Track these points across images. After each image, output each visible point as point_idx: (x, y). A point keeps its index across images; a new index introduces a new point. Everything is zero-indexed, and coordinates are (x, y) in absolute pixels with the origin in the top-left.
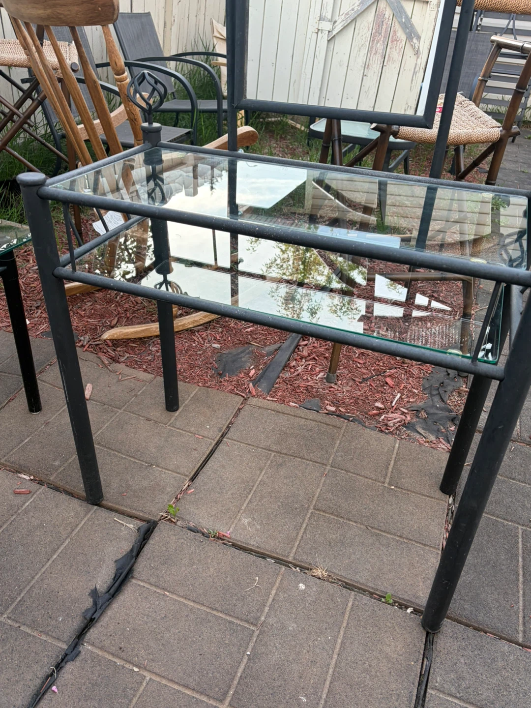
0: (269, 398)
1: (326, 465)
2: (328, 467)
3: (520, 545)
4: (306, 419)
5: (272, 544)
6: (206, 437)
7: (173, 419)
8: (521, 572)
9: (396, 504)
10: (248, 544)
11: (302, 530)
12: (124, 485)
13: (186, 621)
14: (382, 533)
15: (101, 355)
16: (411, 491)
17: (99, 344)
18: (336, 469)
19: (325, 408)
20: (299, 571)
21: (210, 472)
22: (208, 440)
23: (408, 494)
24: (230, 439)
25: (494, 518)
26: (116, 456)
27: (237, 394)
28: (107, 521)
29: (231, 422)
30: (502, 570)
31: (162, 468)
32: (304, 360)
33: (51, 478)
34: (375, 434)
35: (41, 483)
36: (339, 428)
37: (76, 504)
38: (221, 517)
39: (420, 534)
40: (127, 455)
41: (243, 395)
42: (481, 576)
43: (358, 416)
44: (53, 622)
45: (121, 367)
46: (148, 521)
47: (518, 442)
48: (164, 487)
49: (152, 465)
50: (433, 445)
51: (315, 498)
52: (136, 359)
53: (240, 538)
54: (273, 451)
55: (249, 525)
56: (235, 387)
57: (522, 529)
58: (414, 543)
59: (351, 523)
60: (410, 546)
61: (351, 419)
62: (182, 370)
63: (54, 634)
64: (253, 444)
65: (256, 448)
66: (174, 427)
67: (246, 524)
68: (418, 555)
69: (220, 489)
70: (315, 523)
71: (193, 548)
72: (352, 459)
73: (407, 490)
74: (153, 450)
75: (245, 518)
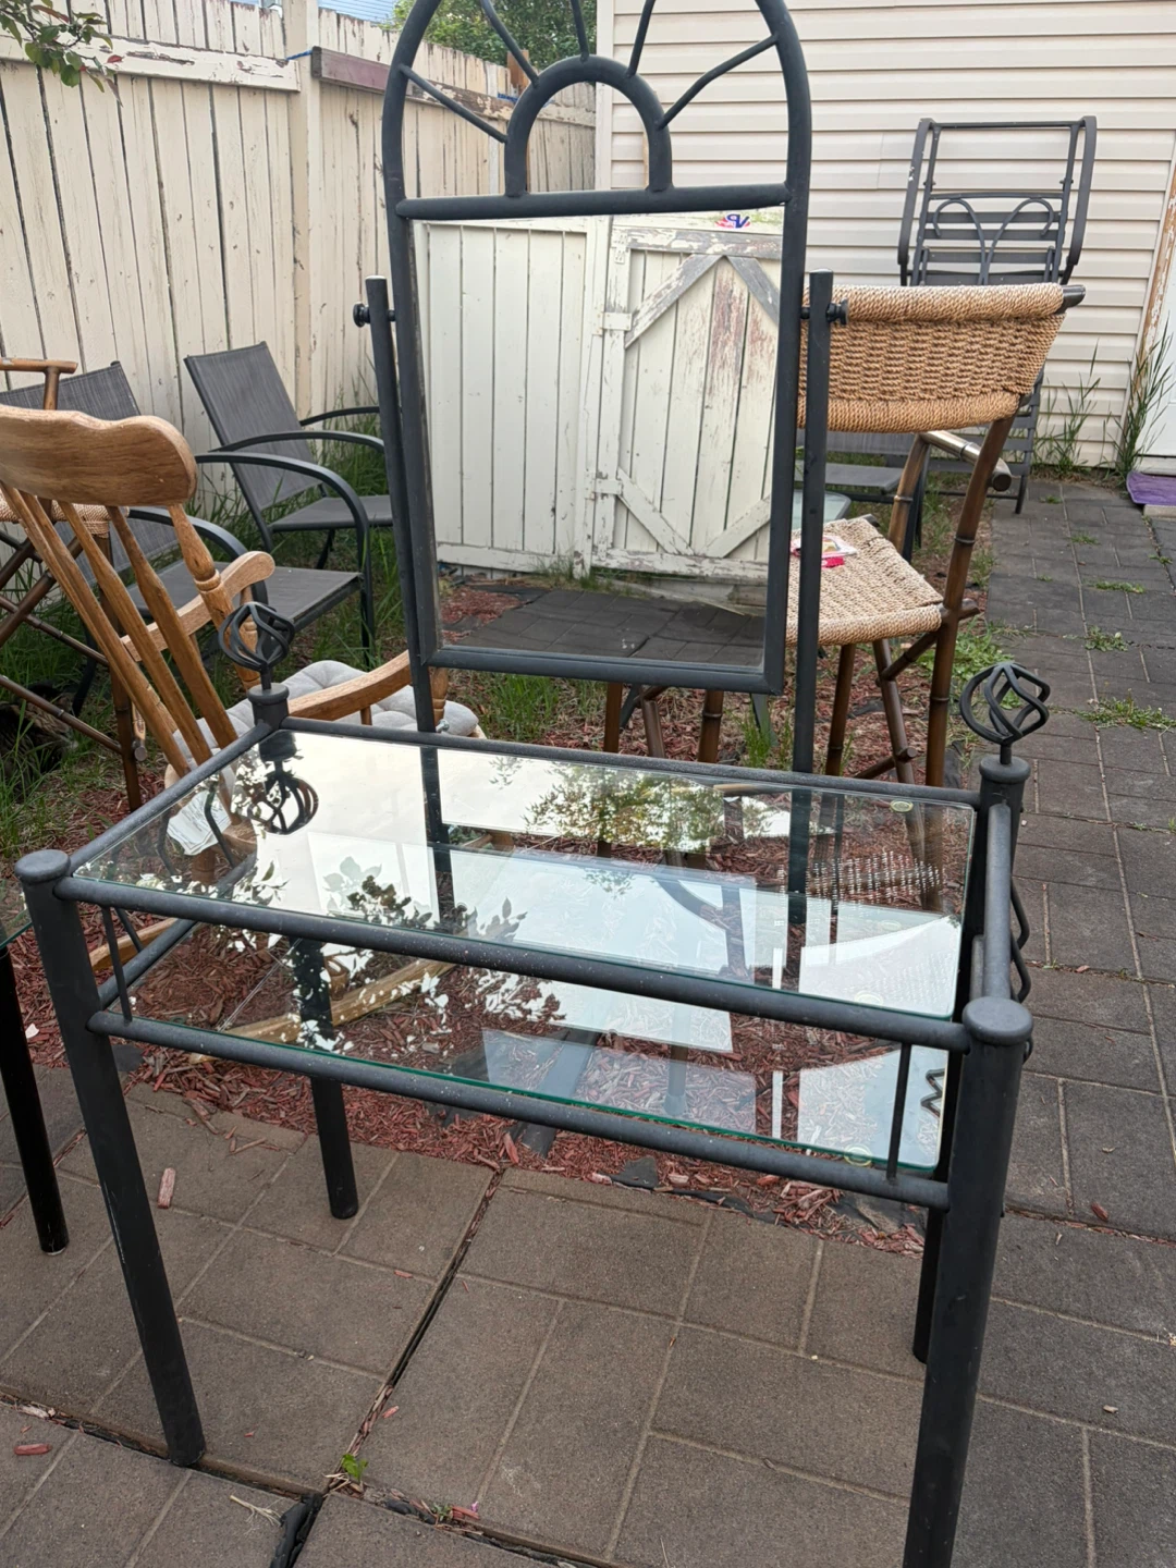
0: (548, 1168)
1: (674, 1318)
2: (679, 1323)
3: (1087, 1473)
4: (627, 1210)
5: (568, 1524)
6: (418, 1274)
7: (347, 1235)
8: (1091, 1537)
9: (823, 1398)
10: (518, 1530)
11: (630, 1485)
12: (248, 1411)
14: (801, 1476)
15: (191, 1095)
16: (853, 1364)
17: (185, 1072)
18: (694, 1326)
19: (667, 1179)
21: (431, 1359)
22: (424, 1280)
23: (848, 1371)
24: (469, 1273)
25: (1031, 1412)
26: (228, 1339)
27: (479, 1163)
28: (215, 1503)
29: (470, 1231)
30: (1051, 1536)
31: (329, 1359)
32: (616, 1066)
33: (92, 1411)
34: (772, 1231)
35: (70, 1424)
36: (698, 1225)
37: (148, 1470)
38: (458, 1469)
39: (879, 1470)
40: (253, 1336)
41: (493, 1164)
42: (1009, 1556)
43: (736, 1190)
45: (233, 1120)
46: (303, 1496)
47: (1070, 1221)
48: (335, 1407)
49: (307, 1354)
50: (893, 1245)
51: (655, 1402)
52: (266, 1097)
53: (499, 1518)
54: (562, 1295)
55: (517, 1484)
56: (475, 1146)
57: (1088, 1431)
58: (866, 1491)
59: (732, 1455)
60: (858, 1500)
61: (721, 1201)
62: (362, 1115)
64: (517, 1280)
65: (525, 1291)
66: (349, 1255)
67: (511, 1482)
68: (877, 1521)
69: (454, 1399)
70: (655, 1464)
71: (400, 1553)
72: (727, 1298)
73: (845, 1361)
74: (309, 1316)
75: (508, 1466)
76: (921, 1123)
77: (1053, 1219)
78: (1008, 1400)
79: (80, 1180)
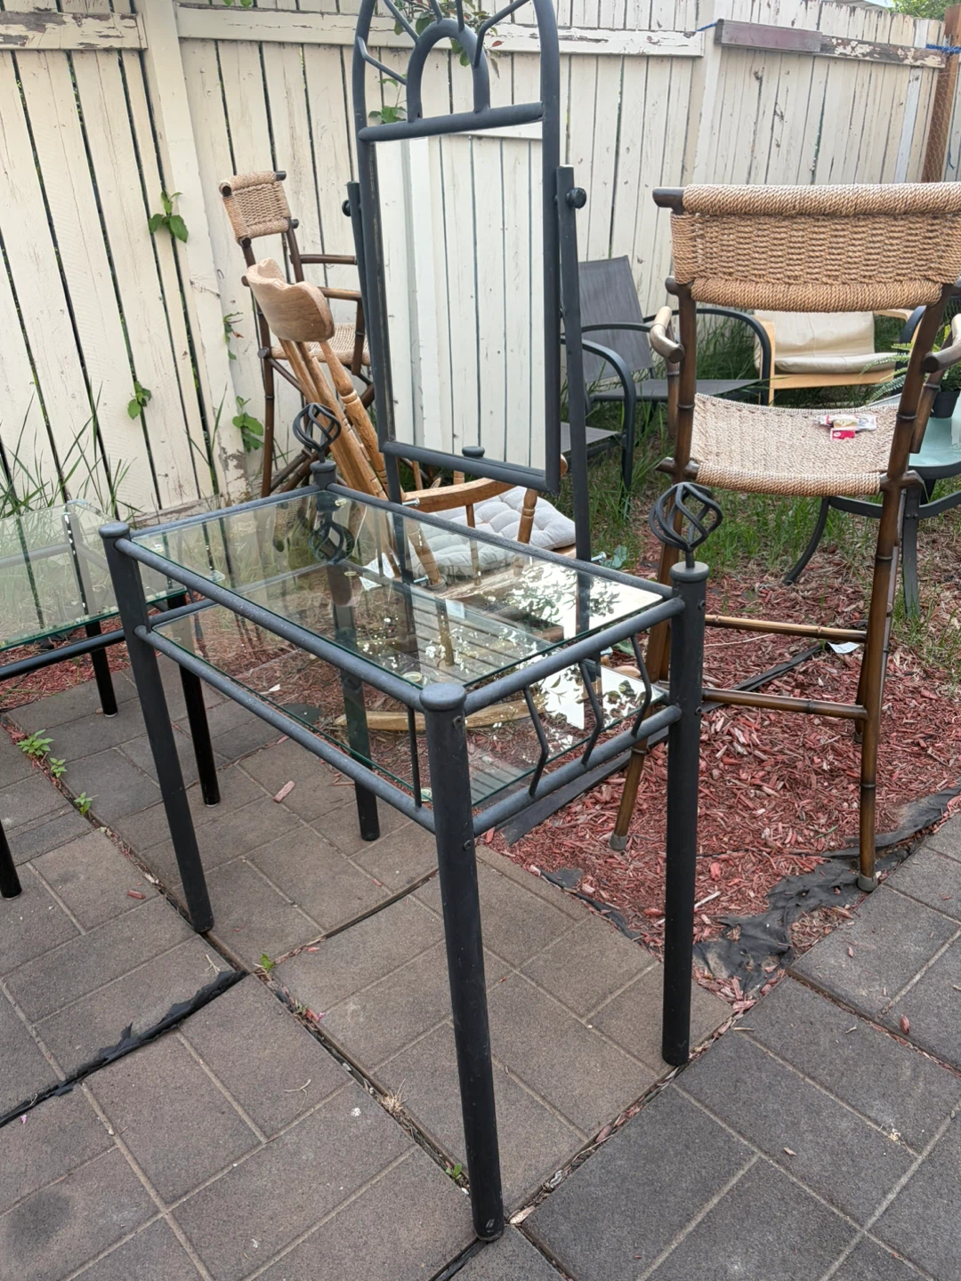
0: (506, 852)
1: (515, 967)
2: (517, 971)
4: (536, 894)
5: (362, 1046)
6: (384, 885)
7: (362, 850)
8: (699, 1218)
9: (574, 1051)
10: (333, 1036)
11: (413, 1042)
12: (245, 918)
13: (198, 1100)
14: (522, 1085)
16: (613, 1041)
18: (525, 978)
19: (579, 886)
20: (371, 1092)
21: (355, 934)
22: (386, 890)
23: (606, 1043)
24: (415, 896)
25: (723, 1125)
26: (261, 880)
28: (198, 955)
30: (666, 1201)
31: (304, 910)
32: (597, 807)
33: (173, 888)
35: (162, 890)
36: (575, 920)
37: (178, 925)
38: (327, 993)
39: (576, 1105)
40: (275, 884)
42: (623, 1197)
43: (625, 910)
44: (69, 1049)
46: (237, 967)
47: (874, 1022)
48: (287, 935)
49: (294, 903)
50: (710, 985)
53: (327, 1026)
55: (352, 1013)
57: (760, 1157)
58: (556, 1113)
60: (547, 1115)
61: (604, 911)
63: (61, 1062)
65: (439, 918)
66: (355, 861)
67: (349, 1012)
68: (548, 1132)
69: (353, 958)
70: (436, 1038)
71: (265, 1018)
72: (559, 969)
73: (609, 1037)
74: (309, 885)
75: (354, 1003)
76: (803, 916)
77: (861, 1016)
78: (711, 1110)
79: (245, 774)
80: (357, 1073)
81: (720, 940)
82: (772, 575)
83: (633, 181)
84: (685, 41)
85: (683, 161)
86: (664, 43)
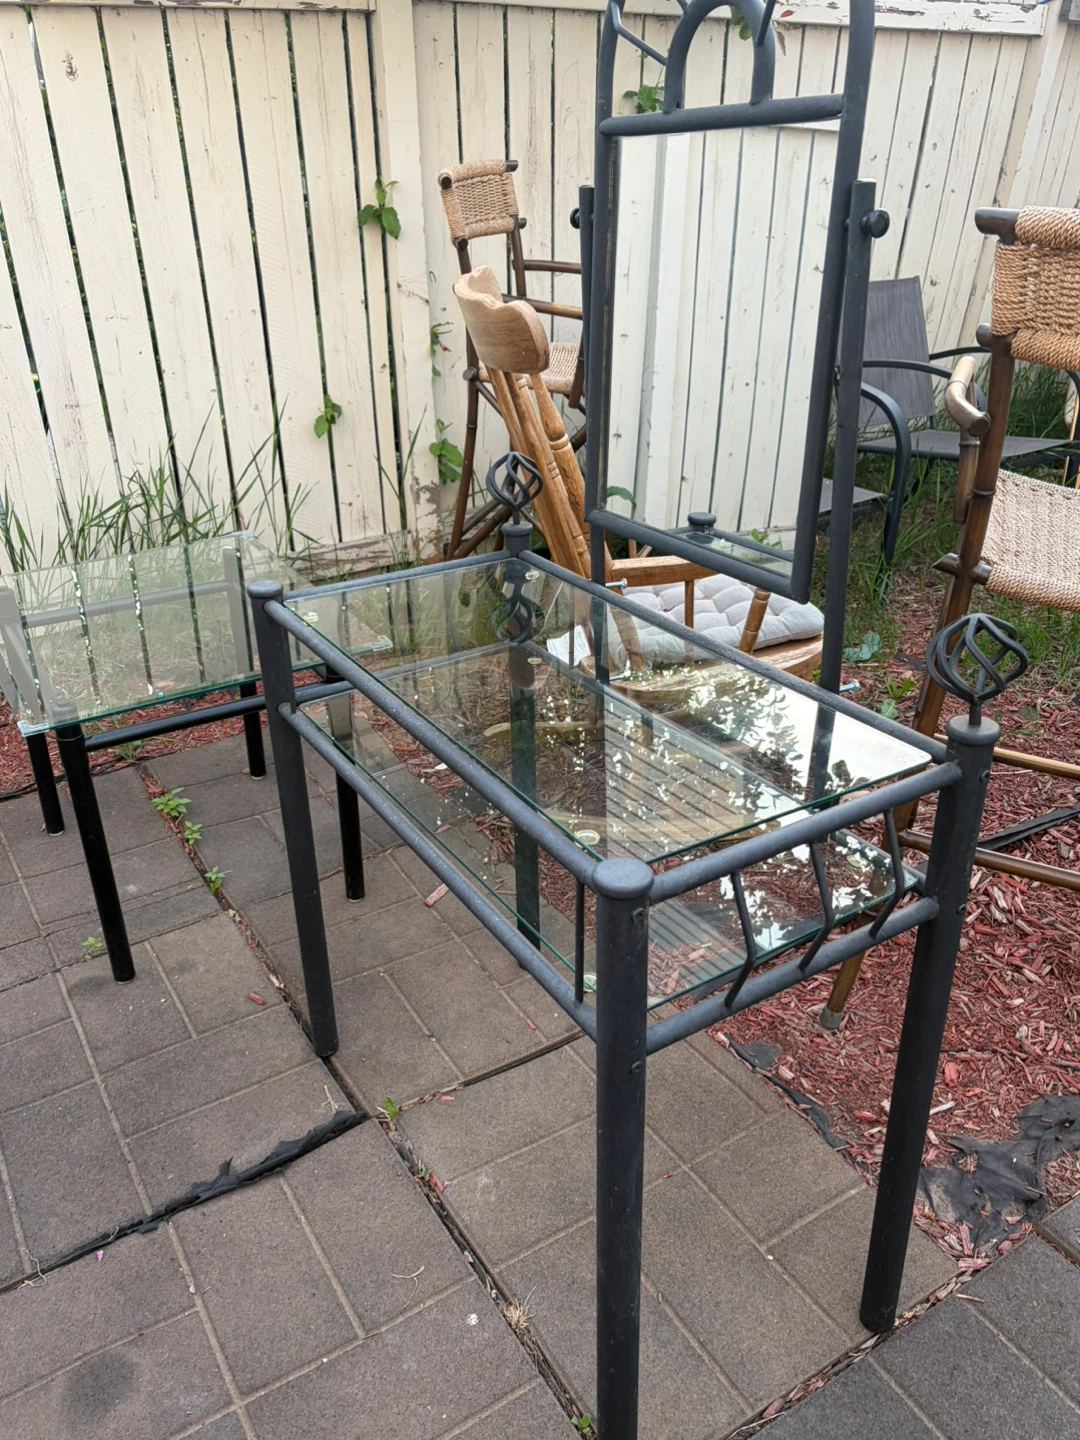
1: (684, 1162)
2: (686, 1167)
4: (720, 1071)
5: (490, 1233)
6: (537, 1029)
7: (518, 981)
9: (747, 1287)
10: (458, 1215)
12: (374, 1047)
13: (293, 1268)
14: (677, 1322)
15: (496, 844)
16: (798, 1282)
18: (695, 1177)
19: (776, 1068)
20: (494, 1295)
21: (499, 1085)
22: (539, 1035)
23: (788, 1285)
24: (573, 1049)
28: (316, 1085)
31: (442, 1046)
33: (299, 997)
34: (826, 1152)
35: (286, 997)
36: (766, 1112)
37: (300, 1044)
38: (457, 1156)
39: (742, 1363)
40: (413, 1008)
43: (829, 1108)
44: (160, 1176)
46: (357, 1107)
48: (420, 1075)
49: (432, 1036)
50: (934, 1230)
53: (452, 1199)
55: (483, 1188)
58: (716, 1368)
60: (704, 1368)
61: (803, 1106)
63: (150, 1191)
66: (508, 994)
67: (480, 1186)
68: (703, 1392)
69: (492, 1117)
70: (578, 1239)
71: (381, 1177)
72: (739, 1173)
73: (794, 1277)
74: (452, 1015)
75: (487, 1175)
76: (1064, 1154)
79: (396, 867)
80: (479, 1266)
81: (949, 1168)
82: (1060, 689)
83: (937, 186)
84: (1022, 15)
85: (1002, 163)
86: (996, 17)
